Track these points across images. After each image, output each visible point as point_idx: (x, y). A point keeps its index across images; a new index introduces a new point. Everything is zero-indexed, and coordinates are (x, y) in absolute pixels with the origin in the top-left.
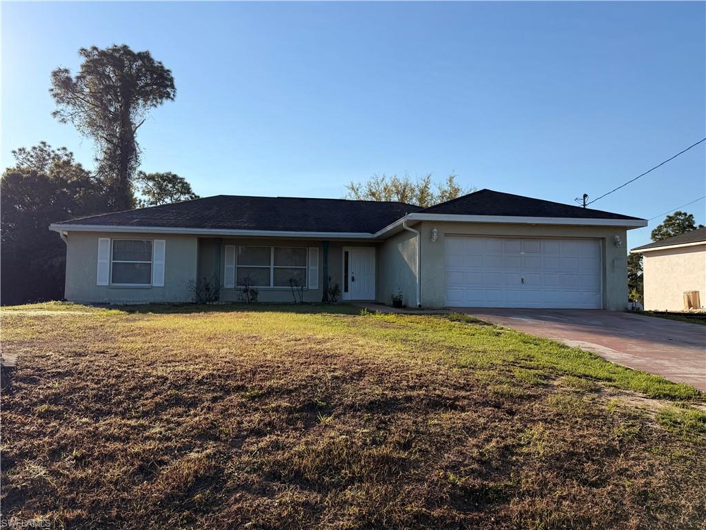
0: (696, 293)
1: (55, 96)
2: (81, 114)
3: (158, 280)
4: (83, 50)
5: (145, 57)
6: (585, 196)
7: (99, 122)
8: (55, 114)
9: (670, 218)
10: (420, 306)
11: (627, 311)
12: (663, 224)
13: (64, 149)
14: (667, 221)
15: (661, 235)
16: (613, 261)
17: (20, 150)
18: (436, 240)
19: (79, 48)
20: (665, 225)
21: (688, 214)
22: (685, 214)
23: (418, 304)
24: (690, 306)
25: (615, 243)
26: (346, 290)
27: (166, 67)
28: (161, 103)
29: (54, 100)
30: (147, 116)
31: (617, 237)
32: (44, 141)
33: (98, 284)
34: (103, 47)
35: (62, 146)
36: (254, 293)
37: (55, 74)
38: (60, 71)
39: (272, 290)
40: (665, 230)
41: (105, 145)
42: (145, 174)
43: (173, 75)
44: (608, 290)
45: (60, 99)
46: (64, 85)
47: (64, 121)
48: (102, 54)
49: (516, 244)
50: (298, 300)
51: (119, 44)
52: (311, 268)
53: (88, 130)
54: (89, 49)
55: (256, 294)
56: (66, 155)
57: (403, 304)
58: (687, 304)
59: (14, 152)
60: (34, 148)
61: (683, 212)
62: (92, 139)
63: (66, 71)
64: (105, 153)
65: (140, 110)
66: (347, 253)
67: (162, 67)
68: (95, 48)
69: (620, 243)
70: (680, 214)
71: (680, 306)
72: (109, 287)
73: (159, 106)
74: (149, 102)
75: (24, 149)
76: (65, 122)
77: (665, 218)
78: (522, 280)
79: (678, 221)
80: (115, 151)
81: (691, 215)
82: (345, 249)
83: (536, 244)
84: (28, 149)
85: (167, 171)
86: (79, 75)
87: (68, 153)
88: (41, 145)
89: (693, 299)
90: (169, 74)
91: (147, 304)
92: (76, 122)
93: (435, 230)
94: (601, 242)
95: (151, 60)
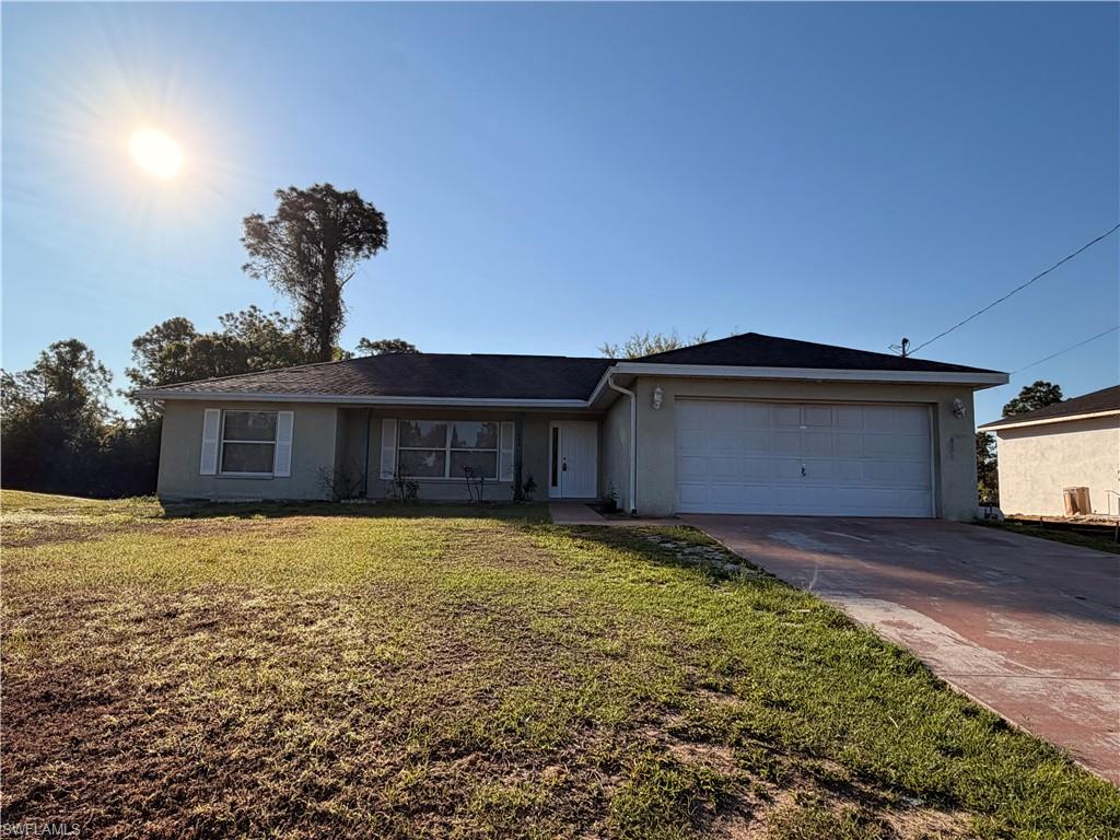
0: (1083, 491)
1: (248, 247)
2: (276, 267)
3: (282, 467)
4: (280, 191)
5: (353, 198)
6: (905, 341)
7: (296, 275)
8: (245, 268)
9: (1028, 390)
10: (634, 511)
11: (977, 522)
12: (1018, 398)
13: (277, 313)
14: (1023, 393)
15: (1017, 411)
16: (952, 440)
17: (227, 315)
18: (661, 405)
19: (276, 189)
20: (1021, 400)
21: (1052, 385)
22: (1049, 385)
23: (632, 507)
24: (1075, 508)
25: (955, 412)
26: (555, 483)
27: (378, 209)
28: (375, 254)
29: (247, 252)
30: (356, 268)
31: (958, 401)
32: (254, 304)
33: (202, 473)
34: (304, 187)
35: (274, 311)
36: (413, 487)
37: (247, 221)
38: (254, 217)
39: (448, 482)
40: (1021, 405)
41: (304, 302)
42: (368, 341)
43: (386, 218)
44: (943, 486)
45: (255, 251)
46: (258, 232)
47: (256, 276)
48: (301, 194)
49: (792, 413)
50: (476, 498)
51: (322, 184)
52: (503, 451)
53: (283, 287)
54: (287, 190)
55: (416, 488)
56: (280, 321)
57: (618, 506)
58: (1069, 506)
59: (221, 318)
60: (242, 313)
61: (1045, 382)
62: (288, 297)
63: (260, 217)
64: (302, 312)
65: (348, 262)
66: (556, 430)
67: (373, 209)
68: (293, 189)
69: (963, 411)
70: (1040, 384)
71: (1058, 510)
72: (216, 477)
73: (372, 256)
74: (361, 253)
75: (231, 315)
76: (258, 277)
77: (1021, 390)
78: (803, 470)
79: (1038, 394)
80: (316, 310)
81: (1057, 386)
82: (554, 424)
83: (822, 414)
84: (237, 315)
85: (396, 338)
86: (272, 220)
87: (281, 318)
88: (252, 310)
89: (1079, 500)
90: (381, 218)
91: (257, 502)
92: (271, 277)
93: (659, 390)
94: (931, 410)
95: (360, 202)
